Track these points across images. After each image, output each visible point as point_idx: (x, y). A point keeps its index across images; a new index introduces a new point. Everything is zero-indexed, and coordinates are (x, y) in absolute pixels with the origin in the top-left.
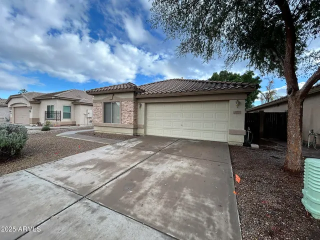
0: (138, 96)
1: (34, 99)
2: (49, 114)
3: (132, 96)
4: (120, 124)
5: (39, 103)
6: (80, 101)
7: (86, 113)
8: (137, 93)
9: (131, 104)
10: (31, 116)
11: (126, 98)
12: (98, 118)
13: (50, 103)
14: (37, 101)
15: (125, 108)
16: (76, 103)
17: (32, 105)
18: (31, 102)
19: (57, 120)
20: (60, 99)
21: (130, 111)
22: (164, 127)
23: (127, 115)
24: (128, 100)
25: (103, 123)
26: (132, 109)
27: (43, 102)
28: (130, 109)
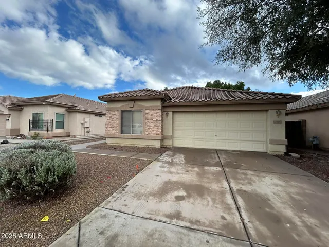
0: (166, 104)
1: (13, 104)
2: (35, 123)
3: (159, 104)
4: (144, 135)
5: (21, 110)
6: (77, 108)
7: (83, 122)
8: (165, 101)
9: (158, 113)
10: (9, 126)
11: (151, 105)
12: (113, 128)
13: (37, 110)
14: (18, 107)
15: (149, 117)
16: (71, 110)
17: (11, 113)
18: (10, 109)
19: (48, 130)
20: (52, 105)
21: (157, 121)
22: (196, 137)
23: (152, 125)
24: (154, 108)
25: (120, 134)
26: (160, 118)
27: (25, 109)
28: (157, 118)
